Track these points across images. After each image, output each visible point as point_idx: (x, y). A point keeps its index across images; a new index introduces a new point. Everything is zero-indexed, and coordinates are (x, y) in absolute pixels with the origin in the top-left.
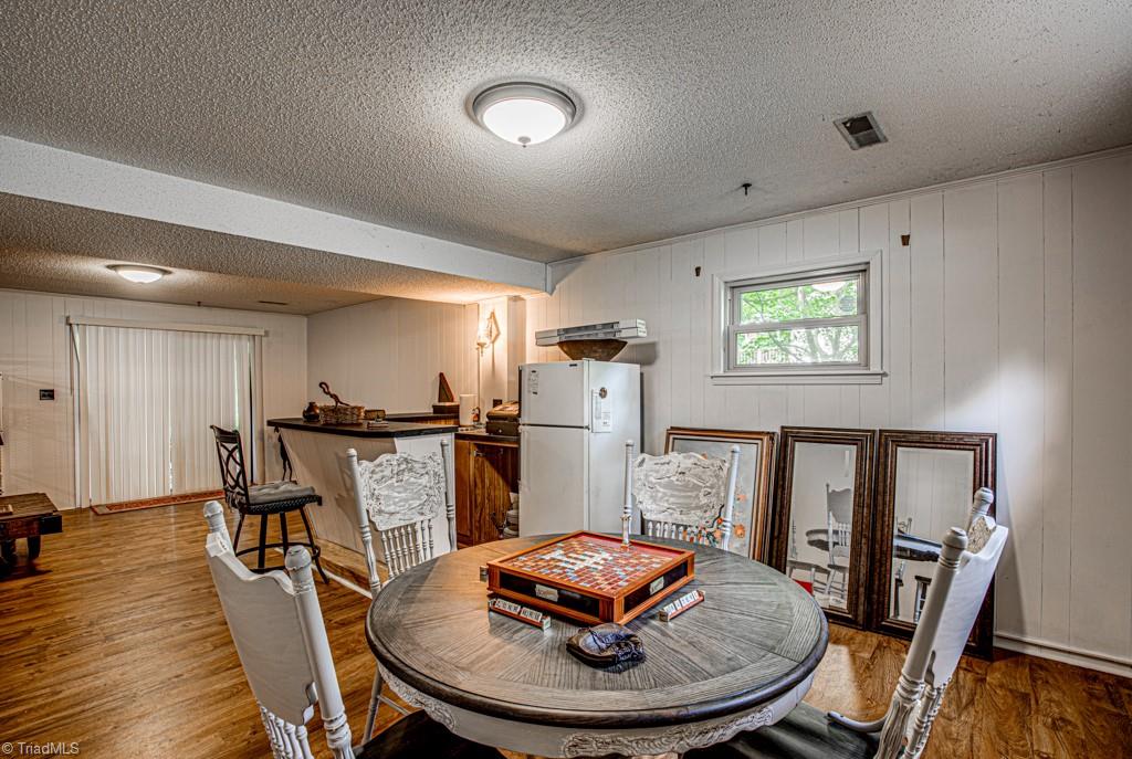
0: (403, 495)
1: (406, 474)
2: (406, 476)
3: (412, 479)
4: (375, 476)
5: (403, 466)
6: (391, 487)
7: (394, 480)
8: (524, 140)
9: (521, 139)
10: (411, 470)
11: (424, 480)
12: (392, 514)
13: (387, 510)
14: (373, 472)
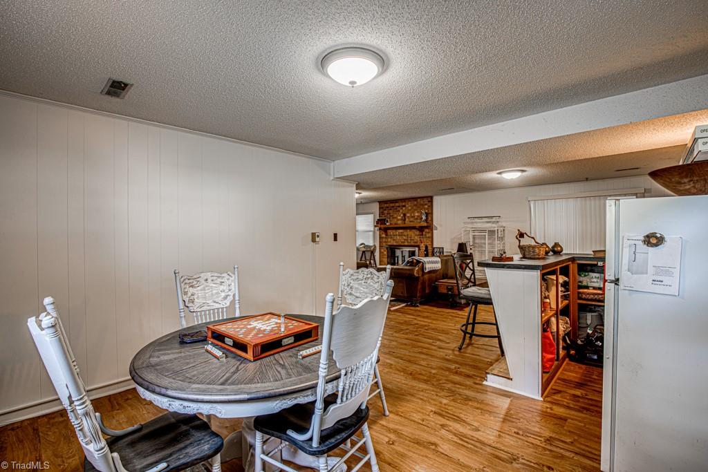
0: (365, 290)
1: (370, 280)
2: (369, 281)
3: (371, 284)
4: (353, 277)
5: (369, 276)
6: (359, 284)
7: (363, 281)
8: (353, 83)
9: (351, 83)
10: (372, 279)
11: (376, 286)
12: (357, 297)
13: (355, 294)
14: (352, 275)
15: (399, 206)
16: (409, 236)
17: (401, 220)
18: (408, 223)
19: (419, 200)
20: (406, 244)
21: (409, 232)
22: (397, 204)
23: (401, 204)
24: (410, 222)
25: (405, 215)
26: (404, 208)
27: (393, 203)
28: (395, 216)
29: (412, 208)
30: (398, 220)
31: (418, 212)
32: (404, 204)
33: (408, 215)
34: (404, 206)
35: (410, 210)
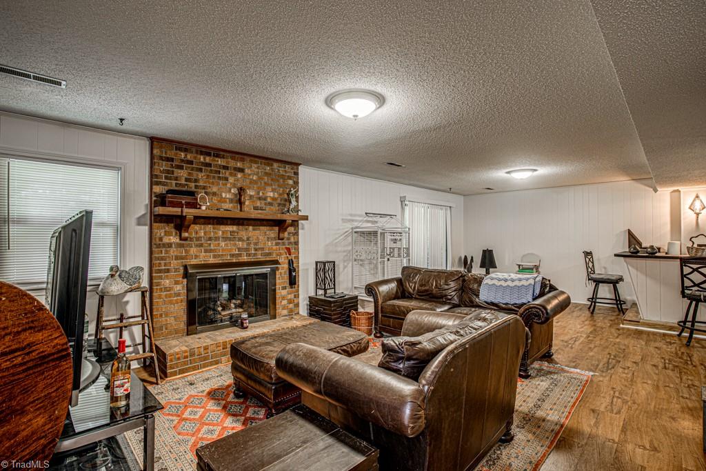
15: (226, 168)
16: (253, 240)
17: (231, 201)
18: (249, 211)
19: (275, 165)
20: (245, 258)
21: (251, 232)
22: (220, 162)
23: (232, 164)
24: (256, 208)
25: (241, 190)
26: (239, 175)
27: (209, 154)
28: (215, 189)
29: (260, 178)
30: (223, 200)
31: (273, 190)
32: (239, 165)
33: (252, 193)
34: (241, 170)
35: (255, 182)
